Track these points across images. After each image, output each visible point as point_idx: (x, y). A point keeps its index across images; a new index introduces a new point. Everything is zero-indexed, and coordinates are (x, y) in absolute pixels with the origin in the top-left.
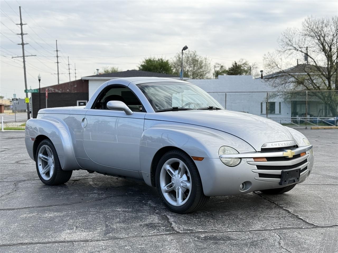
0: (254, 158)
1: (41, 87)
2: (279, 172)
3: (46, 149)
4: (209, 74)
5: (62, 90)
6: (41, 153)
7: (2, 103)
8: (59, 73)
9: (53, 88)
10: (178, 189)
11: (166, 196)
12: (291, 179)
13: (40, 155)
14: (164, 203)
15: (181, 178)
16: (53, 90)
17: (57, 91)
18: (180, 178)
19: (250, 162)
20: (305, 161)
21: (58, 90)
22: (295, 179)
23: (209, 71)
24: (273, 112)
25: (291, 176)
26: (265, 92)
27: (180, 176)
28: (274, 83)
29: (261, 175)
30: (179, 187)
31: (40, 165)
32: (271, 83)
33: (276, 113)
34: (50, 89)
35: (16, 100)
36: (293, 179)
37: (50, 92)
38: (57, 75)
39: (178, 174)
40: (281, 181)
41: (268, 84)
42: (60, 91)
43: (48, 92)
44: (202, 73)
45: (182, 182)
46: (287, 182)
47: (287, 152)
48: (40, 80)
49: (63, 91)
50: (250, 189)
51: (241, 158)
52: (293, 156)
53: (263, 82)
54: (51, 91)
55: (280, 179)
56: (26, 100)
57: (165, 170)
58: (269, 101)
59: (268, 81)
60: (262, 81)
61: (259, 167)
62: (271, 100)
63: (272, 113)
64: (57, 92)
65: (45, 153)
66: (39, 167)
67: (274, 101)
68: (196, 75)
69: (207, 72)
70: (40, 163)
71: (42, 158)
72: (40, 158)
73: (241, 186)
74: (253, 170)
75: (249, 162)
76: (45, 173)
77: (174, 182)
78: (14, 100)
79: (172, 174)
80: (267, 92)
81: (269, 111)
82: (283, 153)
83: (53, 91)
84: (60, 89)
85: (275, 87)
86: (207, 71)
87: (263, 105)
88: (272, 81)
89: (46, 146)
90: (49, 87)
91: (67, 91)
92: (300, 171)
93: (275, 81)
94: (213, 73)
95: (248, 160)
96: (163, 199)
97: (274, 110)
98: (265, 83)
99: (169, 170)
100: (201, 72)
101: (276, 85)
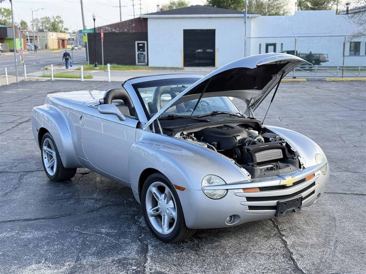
0: (244, 189)
1: (96, 27)
2: (274, 203)
3: (49, 143)
4: (287, 7)
5: (119, 29)
6: (45, 145)
7: (64, 38)
8: (121, 6)
9: (110, 27)
10: (164, 215)
11: (152, 220)
12: (290, 210)
13: (45, 148)
14: (149, 227)
15: (168, 205)
16: (110, 29)
17: (114, 30)
18: (166, 204)
19: (238, 194)
20: (314, 184)
21: (116, 29)
22: (294, 209)
23: (287, 4)
24: (358, 53)
25: (289, 207)
26: (342, 36)
27: (166, 201)
28: (359, 19)
29: (251, 208)
30: (165, 214)
31: (45, 158)
32: (356, 20)
33: (361, 55)
34: (107, 28)
35: (72, 40)
36: (293, 209)
37: (107, 32)
38: (119, 7)
39: (165, 199)
40: (277, 213)
41: (353, 21)
42: (118, 30)
43: (105, 32)
44: (279, 6)
45: (168, 209)
46: (284, 213)
47: (285, 179)
48: (94, 20)
49: (121, 31)
50: (238, 222)
51: (227, 190)
52: (293, 183)
53: (347, 19)
54: (108, 30)
55: (275, 210)
56: (85, 39)
57: (151, 192)
58: (353, 41)
59: (352, 18)
60: (345, 18)
61: (249, 199)
62: (356, 40)
63: (356, 55)
64: (114, 32)
65: (49, 146)
66: (44, 159)
67: (359, 41)
68: (272, 8)
69: (284, 4)
70: (45, 156)
71: (47, 151)
72: (45, 151)
73: (228, 218)
74: (241, 203)
75: (236, 194)
76: (50, 167)
77: (160, 207)
78: (71, 39)
79: (158, 198)
80: (345, 36)
81: (353, 52)
82: (280, 181)
83: (110, 31)
84: (117, 28)
85: (360, 25)
86: (284, 2)
87: (346, 45)
88: (358, 18)
89: (49, 140)
90: (105, 26)
91: (125, 31)
92: (302, 199)
93: (361, 18)
94: (295, 2)
95: (236, 191)
96: (148, 223)
97: (359, 51)
98: (349, 20)
99: (154, 193)
100: (277, 4)
101: (362, 22)
